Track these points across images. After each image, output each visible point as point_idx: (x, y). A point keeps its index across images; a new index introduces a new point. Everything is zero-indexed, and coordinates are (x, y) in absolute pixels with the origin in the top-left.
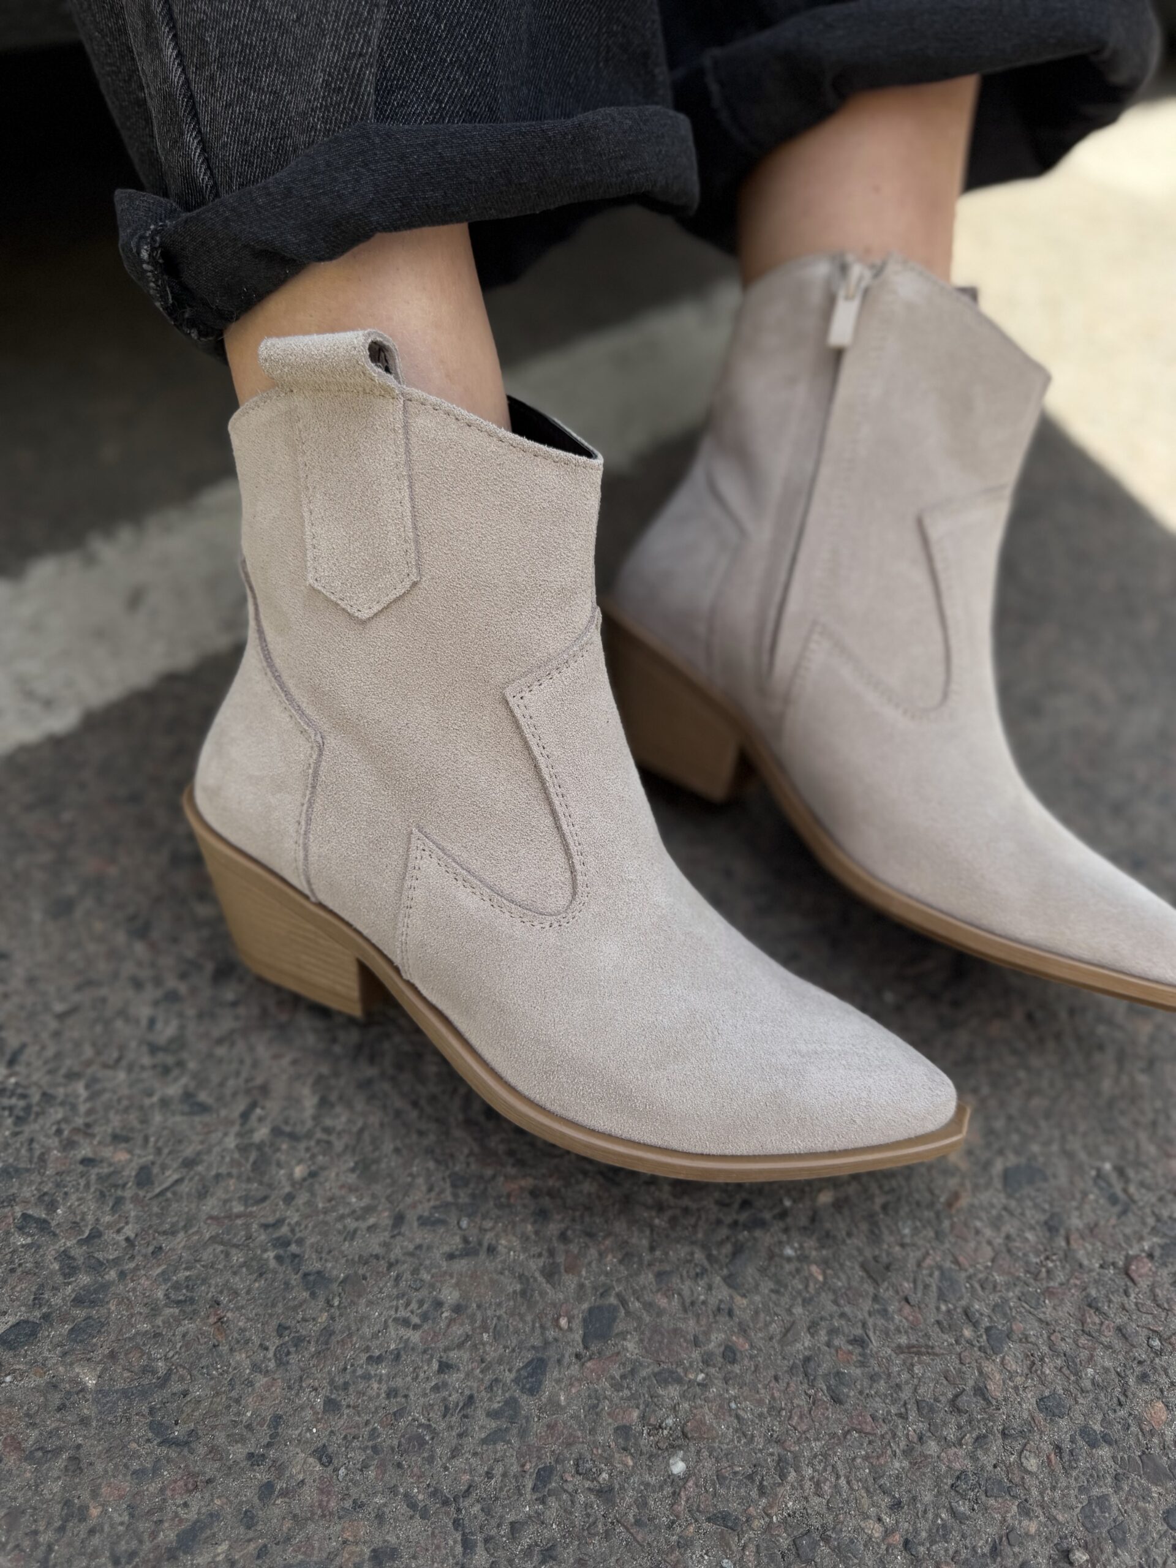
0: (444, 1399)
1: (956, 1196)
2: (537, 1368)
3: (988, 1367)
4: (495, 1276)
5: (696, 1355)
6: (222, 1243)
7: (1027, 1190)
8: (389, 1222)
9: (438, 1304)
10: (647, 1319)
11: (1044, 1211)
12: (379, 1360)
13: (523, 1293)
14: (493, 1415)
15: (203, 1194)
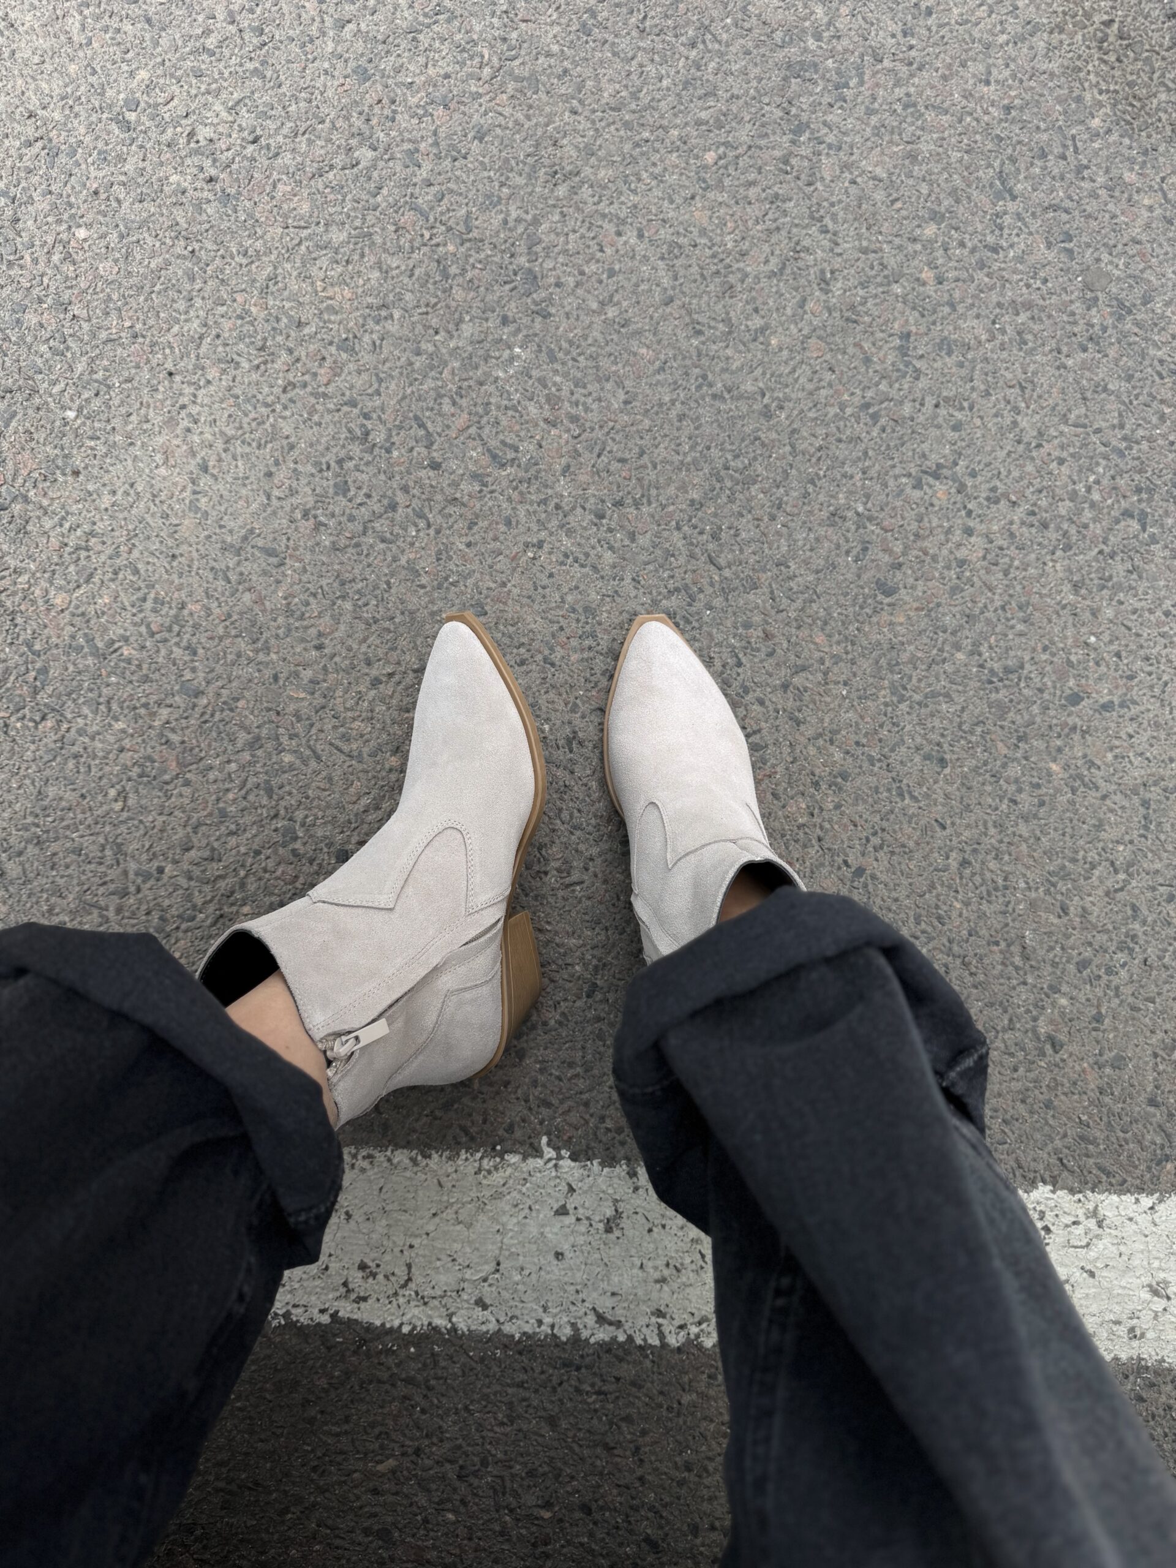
1: (917, 609)
2: (1104, 707)
3: (973, 560)
4: (1091, 748)
5: (1055, 659)
7: (890, 584)
8: (1108, 800)
9: (1116, 757)
10: (1058, 685)
12: (1147, 759)
14: (1129, 709)
15: (1157, 872)
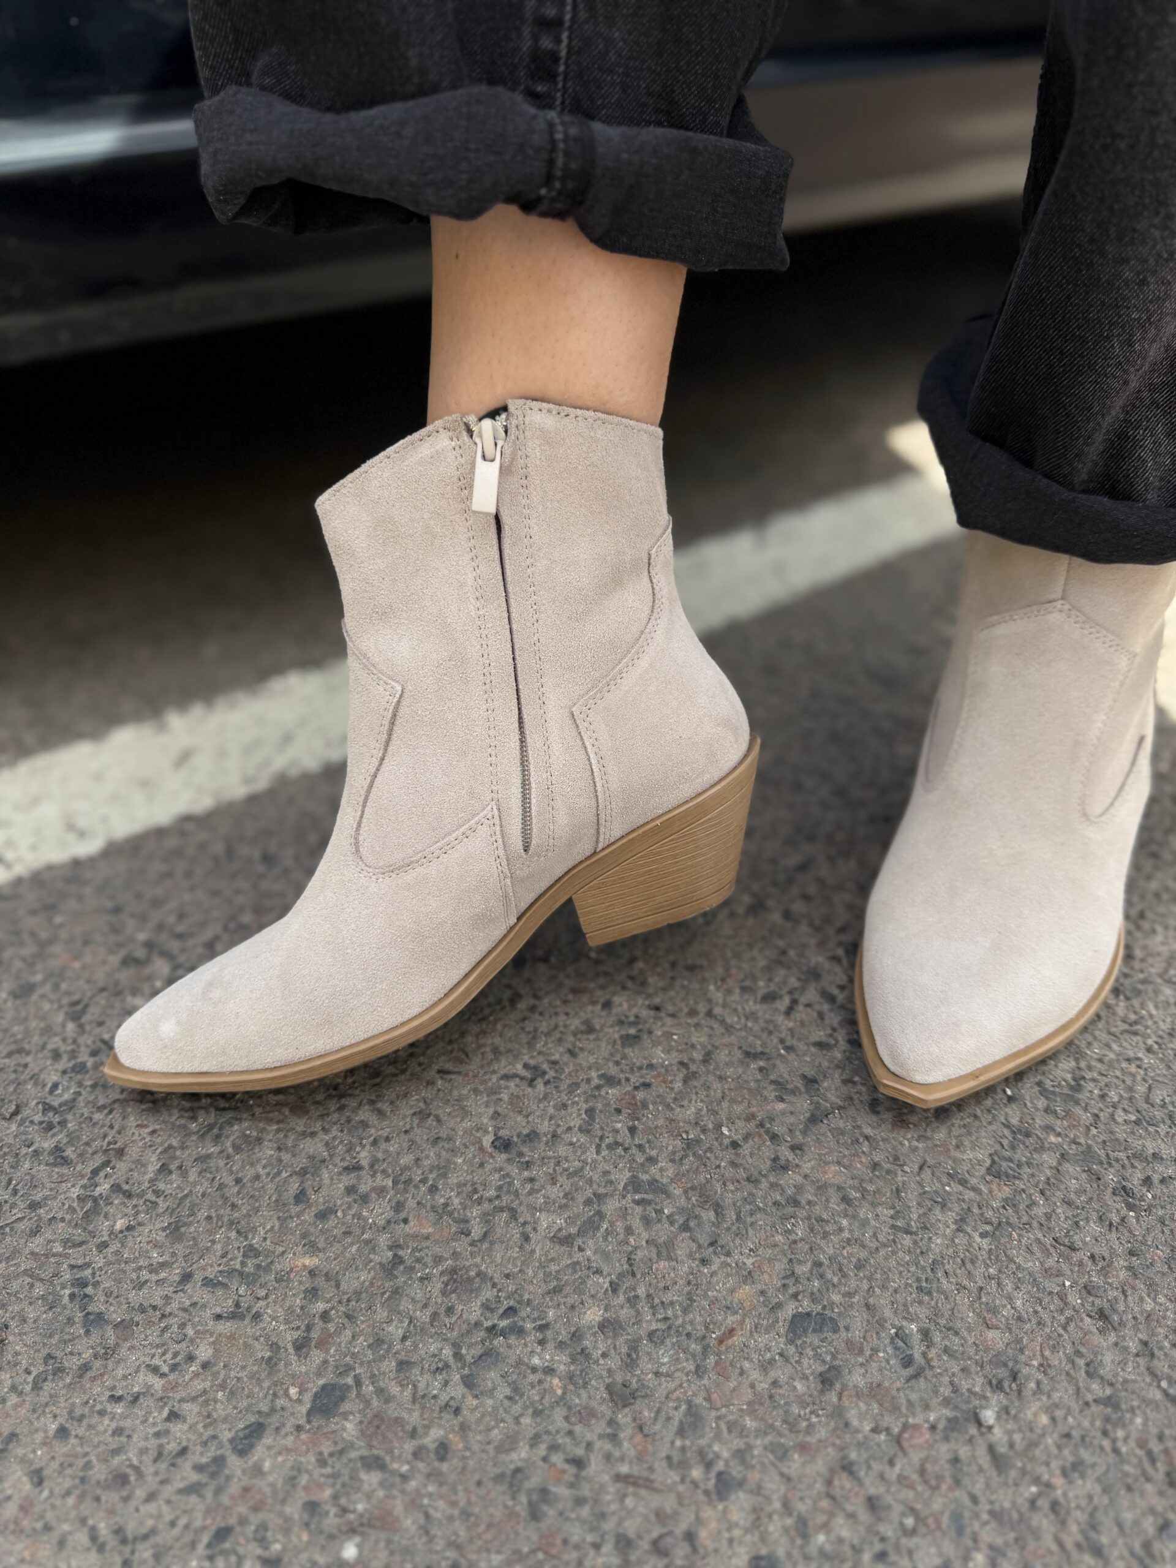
0: (161, 1446)
1: (731, 1332)
2: (256, 1431)
3: (708, 1513)
4: (250, 1341)
5: (409, 1446)
6: (31, 1276)
7: (813, 1339)
8: (177, 1278)
9: (191, 1358)
10: (375, 1403)
11: (824, 1361)
12: (119, 1399)
13: (270, 1358)
14: (199, 1468)
15: (35, 1232)
